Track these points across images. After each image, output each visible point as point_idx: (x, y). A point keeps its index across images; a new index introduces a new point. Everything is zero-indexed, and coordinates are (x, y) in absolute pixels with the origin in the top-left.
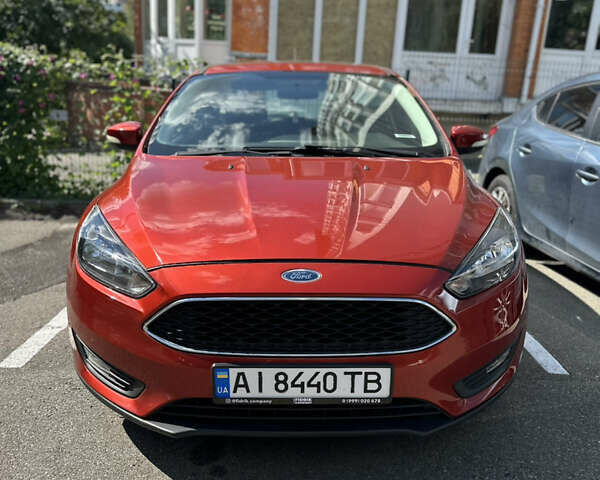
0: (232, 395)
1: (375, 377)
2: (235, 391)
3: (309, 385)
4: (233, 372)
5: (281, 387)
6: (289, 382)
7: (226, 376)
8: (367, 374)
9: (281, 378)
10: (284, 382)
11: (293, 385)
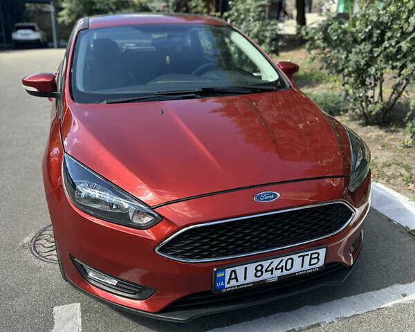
0: (226, 286)
1: (316, 255)
2: (228, 283)
3: (276, 269)
4: (228, 271)
5: (259, 274)
6: (264, 270)
7: (223, 275)
8: (312, 254)
9: (259, 268)
10: (261, 271)
11: (266, 271)
